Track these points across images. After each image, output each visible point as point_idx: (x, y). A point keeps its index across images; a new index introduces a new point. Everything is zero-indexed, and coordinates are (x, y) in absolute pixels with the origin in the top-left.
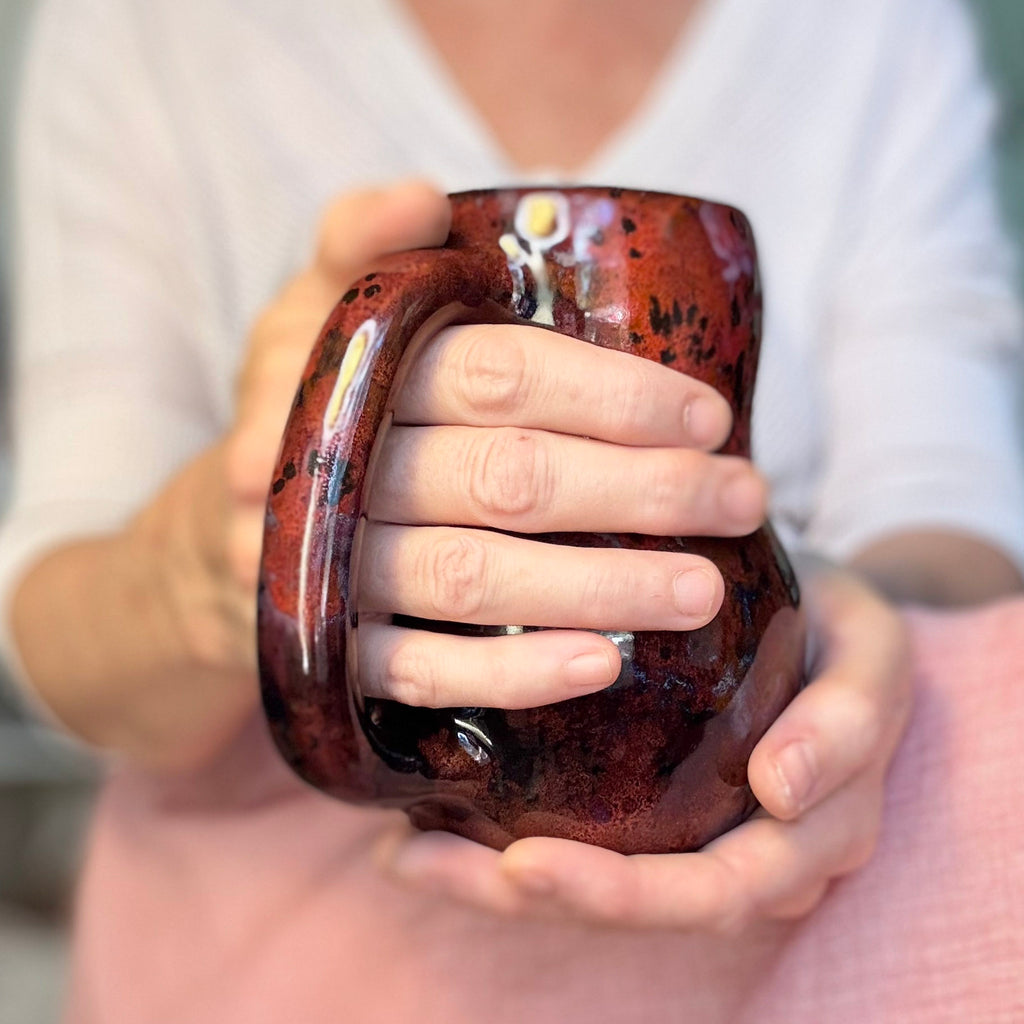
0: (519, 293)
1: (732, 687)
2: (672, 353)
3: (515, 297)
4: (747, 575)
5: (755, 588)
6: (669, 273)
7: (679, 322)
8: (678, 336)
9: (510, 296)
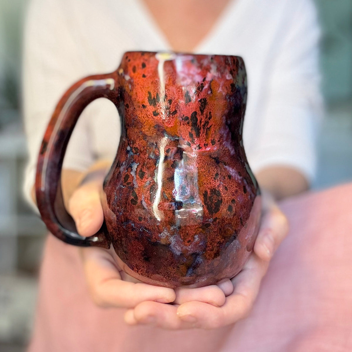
2: (157, 112)
6: (155, 83)
8: (159, 106)
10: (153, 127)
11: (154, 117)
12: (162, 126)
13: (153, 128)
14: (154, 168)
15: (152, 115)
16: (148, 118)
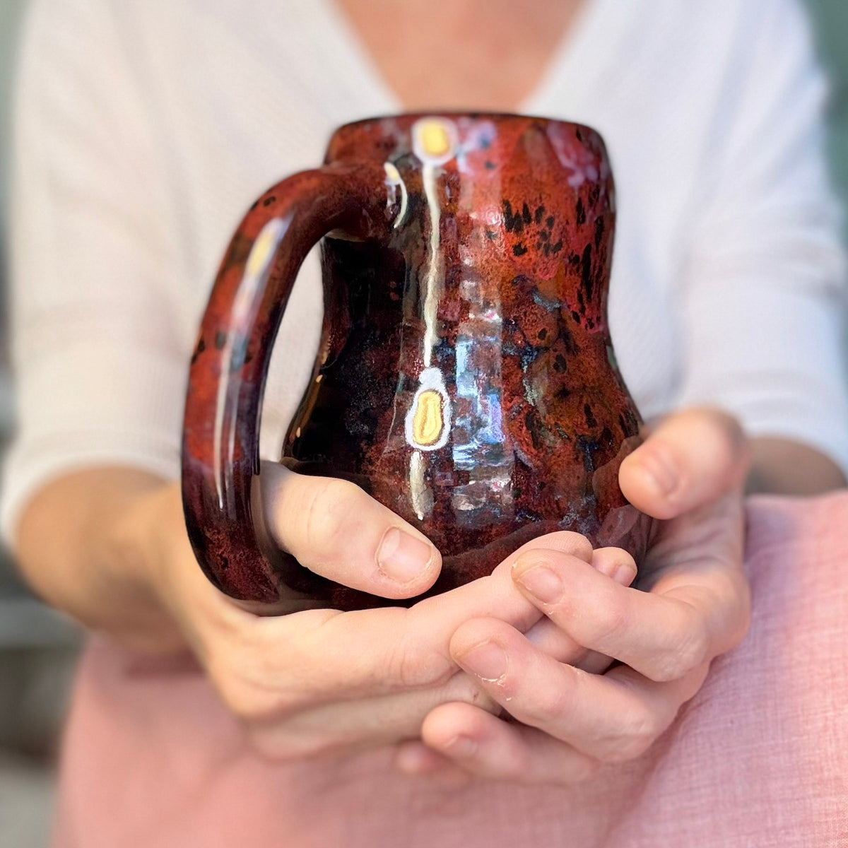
0: (392, 200)
1: (575, 521)
2: (523, 247)
3: (389, 203)
4: (591, 429)
5: (597, 440)
6: (519, 182)
7: (529, 221)
8: (528, 233)
9: (385, 202)
10: (509, 282)
11: (516, 258)
12: (531, 278)
13: (509, 285)
14: (520, 376)
15: (512, 254)
16: (499, 261)
